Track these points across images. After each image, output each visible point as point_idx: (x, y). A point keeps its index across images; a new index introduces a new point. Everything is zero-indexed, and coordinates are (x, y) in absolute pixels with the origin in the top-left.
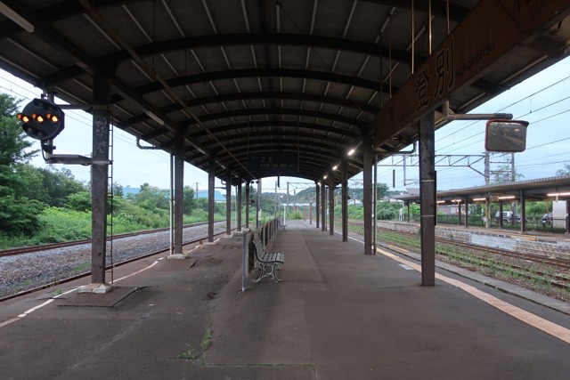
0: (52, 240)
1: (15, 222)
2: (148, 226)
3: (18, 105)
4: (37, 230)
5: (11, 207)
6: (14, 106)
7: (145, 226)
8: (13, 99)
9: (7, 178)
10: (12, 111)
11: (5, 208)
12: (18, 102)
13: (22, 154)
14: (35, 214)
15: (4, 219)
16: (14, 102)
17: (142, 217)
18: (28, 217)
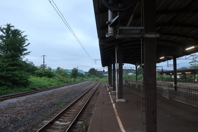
0: (35, 89)
1: (20, 81)
2: (65, 83)
3: (21, 34)
4: (28, 85)
5: (19, 75)
6: (20, 34)
7: (64, 83)
8: (20, 31)
9: (17, 63)
10: (19, 36)
11: (17, 75)
12: (21, 33)
13: (23, 53)
14: (27, 78)
15: (17, 80)
16: (20, 33)
17: (62, 79)
18: (25, 80)
